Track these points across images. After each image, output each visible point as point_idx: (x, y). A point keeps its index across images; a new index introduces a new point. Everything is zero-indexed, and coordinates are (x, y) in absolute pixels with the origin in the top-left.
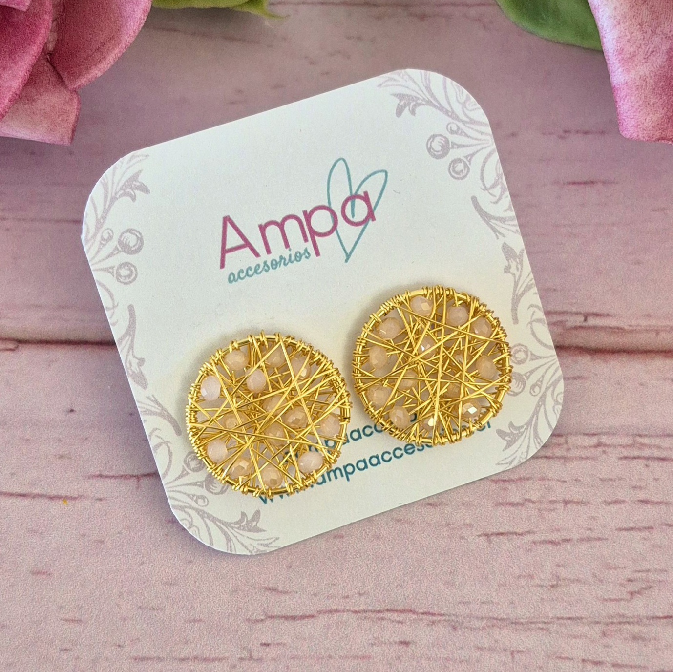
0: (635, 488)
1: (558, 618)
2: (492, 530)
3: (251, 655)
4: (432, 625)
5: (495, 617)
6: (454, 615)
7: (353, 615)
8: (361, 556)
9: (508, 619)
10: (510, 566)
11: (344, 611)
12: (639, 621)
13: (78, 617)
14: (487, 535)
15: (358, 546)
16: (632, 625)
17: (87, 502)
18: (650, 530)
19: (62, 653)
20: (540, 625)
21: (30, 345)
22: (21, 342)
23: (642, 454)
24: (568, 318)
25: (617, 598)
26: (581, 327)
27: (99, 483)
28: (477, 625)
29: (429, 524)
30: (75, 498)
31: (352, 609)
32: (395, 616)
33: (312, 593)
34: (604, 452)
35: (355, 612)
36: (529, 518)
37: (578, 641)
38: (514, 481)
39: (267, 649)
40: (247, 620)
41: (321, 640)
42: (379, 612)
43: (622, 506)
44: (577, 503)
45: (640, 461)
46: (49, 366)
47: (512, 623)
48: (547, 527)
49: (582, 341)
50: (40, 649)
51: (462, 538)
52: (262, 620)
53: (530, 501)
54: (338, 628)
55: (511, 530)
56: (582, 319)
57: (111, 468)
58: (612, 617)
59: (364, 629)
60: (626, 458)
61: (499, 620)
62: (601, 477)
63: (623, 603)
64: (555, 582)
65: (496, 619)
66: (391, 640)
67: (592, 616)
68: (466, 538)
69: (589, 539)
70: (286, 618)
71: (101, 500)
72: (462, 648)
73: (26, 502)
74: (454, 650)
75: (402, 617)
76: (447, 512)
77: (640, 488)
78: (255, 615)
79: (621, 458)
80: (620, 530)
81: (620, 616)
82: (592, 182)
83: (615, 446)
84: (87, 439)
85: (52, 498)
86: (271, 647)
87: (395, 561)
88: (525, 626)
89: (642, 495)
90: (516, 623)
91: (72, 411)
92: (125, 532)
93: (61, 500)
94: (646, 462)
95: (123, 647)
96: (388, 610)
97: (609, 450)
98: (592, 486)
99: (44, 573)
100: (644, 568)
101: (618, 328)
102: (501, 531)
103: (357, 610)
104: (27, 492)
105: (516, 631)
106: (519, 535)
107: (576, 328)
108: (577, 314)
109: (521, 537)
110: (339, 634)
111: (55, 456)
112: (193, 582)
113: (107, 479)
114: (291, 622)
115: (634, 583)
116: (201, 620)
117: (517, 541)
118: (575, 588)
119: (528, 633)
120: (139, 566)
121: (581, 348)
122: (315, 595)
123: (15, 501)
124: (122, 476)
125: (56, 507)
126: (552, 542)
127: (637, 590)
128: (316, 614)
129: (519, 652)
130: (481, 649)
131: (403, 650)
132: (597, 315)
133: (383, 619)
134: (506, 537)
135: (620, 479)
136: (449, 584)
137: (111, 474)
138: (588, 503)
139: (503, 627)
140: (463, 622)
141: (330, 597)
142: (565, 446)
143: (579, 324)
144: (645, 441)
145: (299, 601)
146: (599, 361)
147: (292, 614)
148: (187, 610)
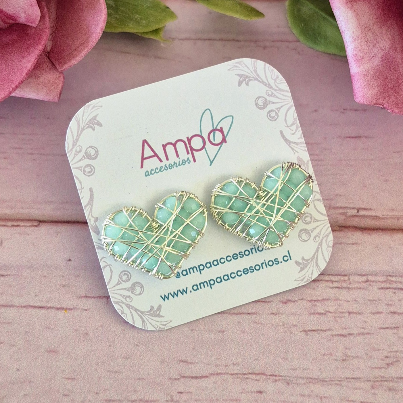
0: (388, 305)
1: (347, 378)
2: (308, 329)
3: (172, 399)
4: (275, 382)
5: (311, 377)
6: (287, 376)
7: (230, 376)
8: (234, 343)
9: (318, 378)
10: (319, 349)
11: (225, 374)
12: (392, 380)
13: (73, 376)
14: (305, 331)
15: (233, 337)
16: (388, 382)
17: (78, 311)
18: (397, 329)
19: (64, 397)
20: (337, 382)
21: (46, 223)
22: (41, 222)
23: (392, 286)
24: (348, 211)
25: (380, 367)
26: (356, 216)
27: (85, 301)
28: (301, 382)
29: (273, 325)
30: (71, 309)
31: (229, 373)
32: (254, 377)
33: (207, 363)
34: (370, 285)
35: (232, 374)
36: (329, 322)
37: (358, 391)
38: (320, 301)
39: (182, 395)
40: (169, 378)
41: (212, 390)
42: (245, 374)
43: (381, 315)
44: (356, 313)
45: (391, 290)
46: (57, 235)
47: (321, 381)
48: (339, 326)
49: (356, 223)
50: (51, 395)
51: (292, 333)
52: (178, 379)
53: (330, 312)
54: (222, 383)
55: (319, 328)
56: (356, 211)
57: (92, 292)
58: (377, 377)
59: (236, 384)
60: (382, 288)
61: (313, 379)
62: (369, 299)
63: (383, 370)
64: (344, 358)
65: (312, 379)
66: (252, 390)
67: (365, 377)
68: (294, 332)
69: (363, 334)
70: (192, 377)
71: (86, 310)
72: (293, 395)
73: (44, 311)
74: (288, 396)
75: (258, 377)
76: (282, 318)
77: (391, 305)
78: (174, 376)
79: (380, 289)
80: (381, 328)
81: (382, 377)
82: (360, 137)
83: (376, 282)
84: (78, 276)
85: (58, 309)
86: (184, 394)
87: (254, 345)
88: (328, 383)
89: (392, 309)
90: (323, 381)
91: (70, 260)
92: (100, 328)
93: (63, 310)
94: (393, 290)
95: (99, 394)
96: (250, 374)
97: (373, 284)
98: (364, 304)
99: (54, 352)
100: (394, 350)
101: (376, 216)
102: (314, 329)
103: (232, 373)
104: (44, 305)
105: (323, 385)
106: (324, 331)
107: (353, 216)
108: (354, 208)
109: (325, 332)
110: (222, 387)
111: (60, 285)
112: (139, 357)
113: (90, 299)
114: (195, 380)
115: (389, 358)
116: (143, 379)
117: (322, 334)
118: (356, 362)
119: (330, 387)
120: (108, 348)
121: (356, 227)
122: (208, 364)
123: (37, 310)
124: (98, 297)
125: (61, 314)
126: (342, 335)
127: (391, 362)
128: (209, 376)
129: (325, 397)
130: (303, 395)
131: (259, 396)
132: (365, 209)
133: (247, 378)
134: (316, 332)
135: (380, 300)
136: (285, 359)
137: (92, 296)
138: (362, 313)
139: (316, 383)
140: (293, 380)
141: (217, 365)
142: (348, 282)
143: (354, 214)
144: (393, 279)
145: (199, 368)
146: (366, 234)
147: (195, 375)
148: (135, 372)
